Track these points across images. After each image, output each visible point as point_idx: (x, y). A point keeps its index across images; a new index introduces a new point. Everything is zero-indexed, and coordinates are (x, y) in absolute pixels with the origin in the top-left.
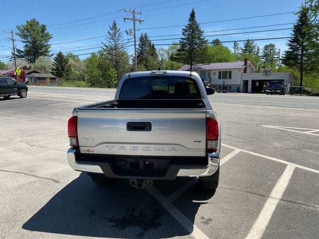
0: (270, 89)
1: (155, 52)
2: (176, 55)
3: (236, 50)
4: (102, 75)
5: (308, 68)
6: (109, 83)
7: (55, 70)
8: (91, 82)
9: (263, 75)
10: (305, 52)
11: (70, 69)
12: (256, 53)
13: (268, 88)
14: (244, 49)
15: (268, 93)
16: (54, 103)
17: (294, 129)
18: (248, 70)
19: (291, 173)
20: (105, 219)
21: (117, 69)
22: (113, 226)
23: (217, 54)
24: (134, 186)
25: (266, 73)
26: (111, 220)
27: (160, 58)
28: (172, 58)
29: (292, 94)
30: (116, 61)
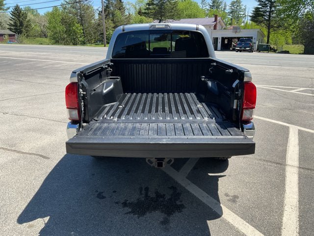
0: (241, 46)
1: (122, 6)
2: (145, 10)
3: (204, 6)
4: (66, 32)
5: (275, 26)
6: (74, 39)
7: (14, 26)
8: (54, 38)
9: (233, 32)
10: (273, 9)
11: (30, 25)
12: (223, 9)
13: (238, 46)
14: (211, 4)
15: (238, 51)
16: (18, 63)
17: (279, 88)
18: (218, 27)
19: (297, 136)
20: (117, 203)
21: (82, 25)
22: (130, 213)
23: (186, 9)
24: (152, 165)
25: (236, 29)
26: (125, 204)
27: (127, 13)
28: (140, 13)
29: (259, 52)
30: (80, 15)
